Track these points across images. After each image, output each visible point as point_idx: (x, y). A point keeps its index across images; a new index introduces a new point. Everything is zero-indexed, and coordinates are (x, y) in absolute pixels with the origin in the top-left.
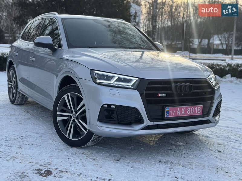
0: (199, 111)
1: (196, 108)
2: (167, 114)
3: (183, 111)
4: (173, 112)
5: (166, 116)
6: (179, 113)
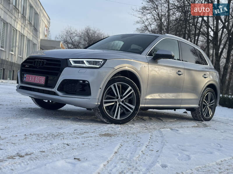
1: (41, 78)
3: (33, 78)
4: (28, 78)
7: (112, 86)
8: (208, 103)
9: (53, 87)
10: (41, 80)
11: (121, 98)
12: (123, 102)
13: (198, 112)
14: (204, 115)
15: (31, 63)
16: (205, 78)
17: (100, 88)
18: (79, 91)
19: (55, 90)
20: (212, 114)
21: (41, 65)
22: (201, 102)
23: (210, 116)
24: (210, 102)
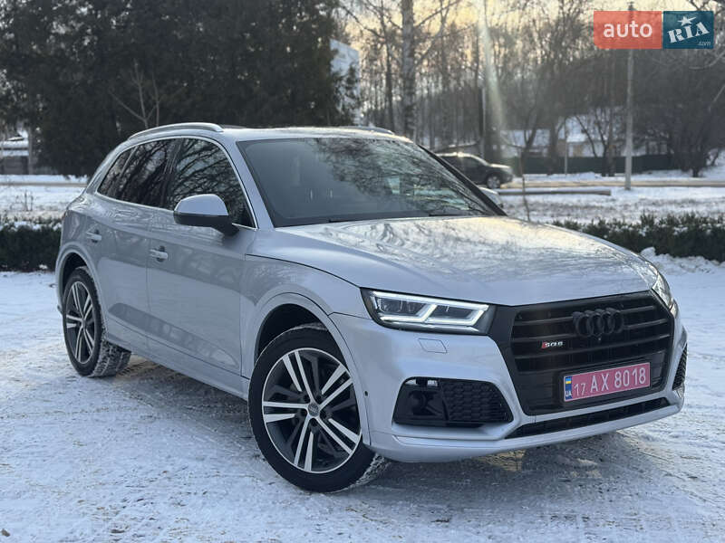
0: (642, 379)
1: (635, 371)
2: (567, 394)
3: (605, 380)
4: (581, 387)
5: (567, 398)
6: (596, 387)
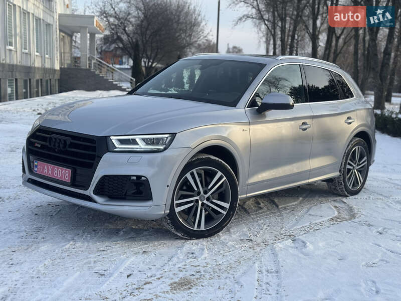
0: (67, 177)
3: (50, 170)
4: (40, 168)
5: (35, 171)
6: (46, 171)
7: (188, 175)
8: (355, 164)
9: (86, 188)
10: (64, 174)
11: (205, 193)
12: (208, 199)
13: (339, 183)
14: (350, 185)
15: (44, 139)
16: (350, 123)
17: (168, 186)
18: (133, 194)
19: (90, 192)
20: (362, 181)
21: (61, 146)
22: (343, 166)
23: (360, 185)
24: (359, 161)
